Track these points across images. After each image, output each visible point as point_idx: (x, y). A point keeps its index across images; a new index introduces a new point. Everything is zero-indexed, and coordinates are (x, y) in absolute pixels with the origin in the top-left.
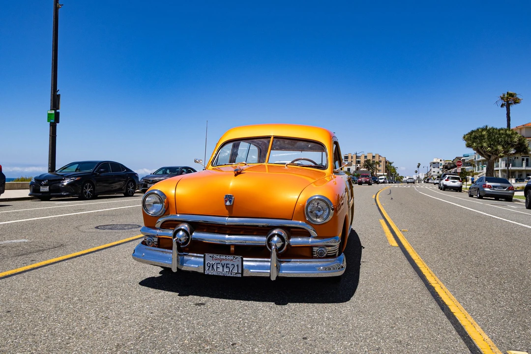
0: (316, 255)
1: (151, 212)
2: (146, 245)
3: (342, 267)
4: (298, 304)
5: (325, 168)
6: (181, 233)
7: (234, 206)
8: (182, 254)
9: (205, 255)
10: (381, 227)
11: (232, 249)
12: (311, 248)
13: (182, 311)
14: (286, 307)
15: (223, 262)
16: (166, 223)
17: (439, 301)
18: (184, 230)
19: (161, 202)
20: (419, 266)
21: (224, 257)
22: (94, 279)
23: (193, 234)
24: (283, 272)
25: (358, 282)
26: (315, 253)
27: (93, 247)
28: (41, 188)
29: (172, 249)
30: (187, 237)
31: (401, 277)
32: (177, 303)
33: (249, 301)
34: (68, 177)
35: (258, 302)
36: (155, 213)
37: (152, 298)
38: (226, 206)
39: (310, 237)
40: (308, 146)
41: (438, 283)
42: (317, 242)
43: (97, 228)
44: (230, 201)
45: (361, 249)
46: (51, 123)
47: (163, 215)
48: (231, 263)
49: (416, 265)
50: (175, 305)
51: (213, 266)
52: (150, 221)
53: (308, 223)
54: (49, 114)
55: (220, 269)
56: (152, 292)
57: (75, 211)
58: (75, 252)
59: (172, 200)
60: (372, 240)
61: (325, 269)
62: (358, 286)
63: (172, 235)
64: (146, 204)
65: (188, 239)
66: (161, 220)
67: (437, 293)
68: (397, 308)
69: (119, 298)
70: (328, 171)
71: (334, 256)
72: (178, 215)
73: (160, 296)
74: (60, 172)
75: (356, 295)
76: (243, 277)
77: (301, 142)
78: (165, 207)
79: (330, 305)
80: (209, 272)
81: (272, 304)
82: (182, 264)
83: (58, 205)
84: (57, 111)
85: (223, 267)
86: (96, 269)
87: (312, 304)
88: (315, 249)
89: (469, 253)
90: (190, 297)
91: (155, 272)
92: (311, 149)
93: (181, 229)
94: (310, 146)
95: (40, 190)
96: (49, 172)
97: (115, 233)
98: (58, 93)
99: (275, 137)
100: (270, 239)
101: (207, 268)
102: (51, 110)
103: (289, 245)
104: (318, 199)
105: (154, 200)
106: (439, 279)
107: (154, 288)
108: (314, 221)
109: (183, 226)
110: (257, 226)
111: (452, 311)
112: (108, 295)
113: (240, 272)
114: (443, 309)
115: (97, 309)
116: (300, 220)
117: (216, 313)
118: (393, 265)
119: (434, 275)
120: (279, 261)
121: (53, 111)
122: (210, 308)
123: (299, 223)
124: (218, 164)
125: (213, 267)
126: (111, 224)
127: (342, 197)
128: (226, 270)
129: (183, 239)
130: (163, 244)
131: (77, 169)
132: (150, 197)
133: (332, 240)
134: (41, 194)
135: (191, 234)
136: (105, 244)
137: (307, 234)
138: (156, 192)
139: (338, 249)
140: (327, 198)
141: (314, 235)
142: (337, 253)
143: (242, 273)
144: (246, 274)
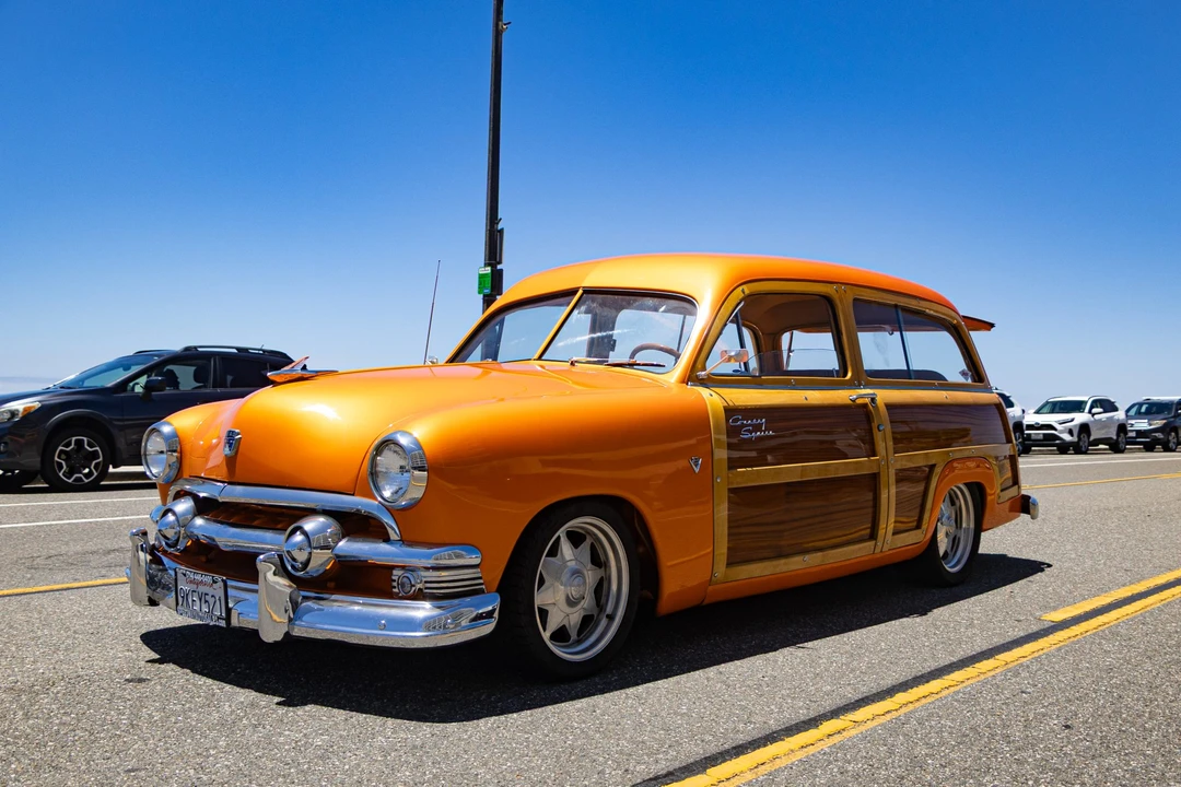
0: (397, 590)
1: (156, 472)
7: (239, 456)
9: (176, 571)
12: (392, 569)
15: (202, 589)
18: (173, 513)
19: (171, 451)
21: (198, 577)
23: (195, 522)
26: (396, 584)
30: (178, 529)
36: (158, 475)
38: (226, 456)
42: (399, 555)
44: (230, 447)
46: (484, 296)
47: (174, 480)
48: (211, 591)
51: (187, 595)
54: (481, 276)
55: (197, 606)
65: (179, 534)
66: (172, 491)
70: (673, 377)
76: (230, 629)
78: (177, 461)
80: (183, 610)
85: (201, 600)
88: (397, 573)
98: (499, 227)
99: (586, 291)
100: (288, 540)
101: (181, 601)
102: (486, 265)
108: (384, 498)
113: (224, 614)
120: (302, 595)
121: (489, 268)
125: (187, 599)
128: (205, 609)
129: (172, 534)
132: (152, 439)
133: (452, 552)
135: (192, 521)
137: (383, 533)
139: (481, 581)
140: (416, 439)
141: (393, 536)
142: (480, 592)
143: (228, 618)
144: (235, 622)
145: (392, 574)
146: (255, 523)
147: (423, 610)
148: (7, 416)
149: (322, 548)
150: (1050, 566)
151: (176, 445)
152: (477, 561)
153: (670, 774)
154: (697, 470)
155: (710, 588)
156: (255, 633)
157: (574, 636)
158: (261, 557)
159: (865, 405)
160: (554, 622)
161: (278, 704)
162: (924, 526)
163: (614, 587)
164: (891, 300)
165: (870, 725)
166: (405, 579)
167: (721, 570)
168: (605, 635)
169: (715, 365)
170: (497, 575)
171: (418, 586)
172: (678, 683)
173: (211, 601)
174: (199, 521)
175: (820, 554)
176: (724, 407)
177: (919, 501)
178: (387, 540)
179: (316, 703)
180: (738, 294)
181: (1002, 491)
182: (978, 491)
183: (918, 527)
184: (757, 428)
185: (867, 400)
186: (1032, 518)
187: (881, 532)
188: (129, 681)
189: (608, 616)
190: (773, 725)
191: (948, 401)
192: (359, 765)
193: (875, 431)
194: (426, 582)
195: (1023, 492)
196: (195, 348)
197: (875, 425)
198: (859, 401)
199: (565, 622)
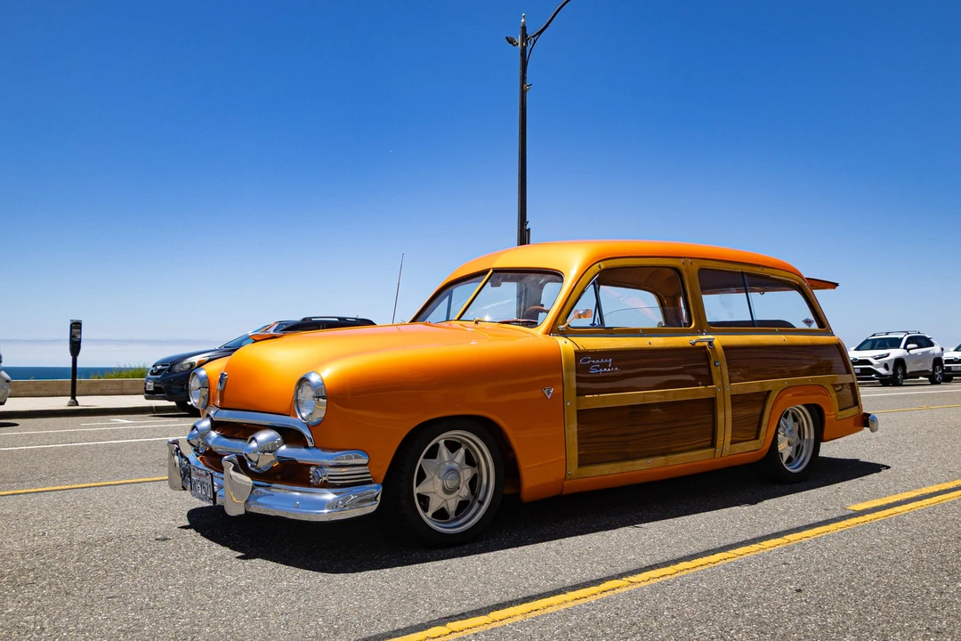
0: (313, 481)
7: (225, 391)
15: (202, 479)
21: (200, 471)
26: (311, 477)
36: (197, 405)
40: (538, 282)
42: (313, 457)
44: (221, 384)
48: (206, 481)
55: (200, 491)
70: (541, 330)
76: (215, 507)
77: (533, 274)
85: (202, 487)
88: (312, 469)
94: (542, 282)
98: (527, 227)
113: (212, 496)
120: (258, 485)
125: (195, 485)
128: (203, 492)
133: (345, 456)
139: (369, 475)
140: (322, 379)
141: (310, 444)
142: (370, 482)
143: (214, 500)
144: (218, 503)
145: (310, 470)
146: (236, 435)
147: (329, 496)
148: (188, 366)
149: (270, 452)
150: (888, 467)
151: (206, 383)
152: (365, 461)
153: (463, 614)
154: (549, 397)
155: (566, 482)
156: (222, 507)
157: (452, 516)
158: (226, 457)
159: (704, 347)
160: (435, 505)
161: (237, 557)
162: (762, 437)
163: (485, 481)
164: (739, 268)
165: (643, 584)
166: (317, 474)
167: (573, 468)
168: (477, 514)
169: (573, 321)
170: (382, 472)
171: (324, 479)
172: (524, 550)
173: (206, 486)
174: (214, 434)
175: (663, 458)
176: (576, 353)
177: (757, 418)
178: (307, 447)
179: (262, 558)
180: (596, 268)
181: (840, 410)
182: (817, 412)
183: (757, 437)
184: (606, 365)
185: (706, 344)
186: (872, 431)
187: (719, 443)
188: (157, 539)
189: (479, 502)
190: (568, 582)
191: (787, 342)
192: (255, 600)
193: (712, 366)
194: (330, 476)
195: (864, 411)
196: (310, 318)
197: (712, 362)
198: (697, 344)
199: (444, 505)
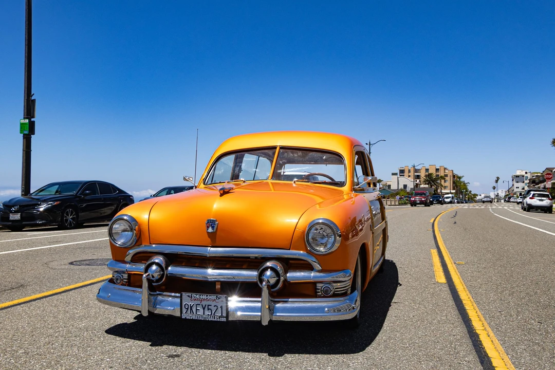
0: (320, 294)
1: (120, 242)
2: (114, 283)
3: (354, 308)
4: (297, 355)
5: (341, 184)
6: (154, 267)
7: (218, 233)
8: (155, 293)
9: (181, 295)
10: (430, 259)
11: (218, 286)
12: (314, 284)
13: (149, 364)
14: (281, 359)
15: (204, 303)
16: (138, 255)
17: (481, 352)
18: (157, 264)
19: (132, 230)
20: (467, 307)
21: (204, 297)
22: (50, 327)
23: (170, 268)
24: (278, 314)
25: (381, 328)
26: (319, 291)
27: (61, 287)
28: (11, 215)
29: (142, 288)
30: (162, 273)
31: (439, 322)
32: (146, 355)
33: (236, 351)
34: (45, 201)
35: (247, 353)
36: (124, 244)
37: (117, 349)
38: (208, 233)
39: (312, 270)
40: (322, 158)
41: (485, 329)
42: (321, 277)
43: (71, 263)
44: (213, 228)
45: (397, 286)
46: (24, 135)
47: (134, 246)
48: (213, 304)
49: (463, 306)
50: (143, 357)
51: (191, 307)
52: (118, 254)
53: (309, 253)
54: (22, 124)
55: (201, 312)
56: (118, 341)
57: (50, 243)
58: (35, 294)
59: (145, 228)
60: (414, 275)
61: (334, 311)
62: (380, 333)
63: (143, 270)
64: (113, 232)
65: (163, 275)
66: (132, 252)
67: (481, 341)
68: (423, 361)
69: (75, 349)
70: (346, 188)
71: (344, 294)
72: (154, 246)
73: (127, 347)
74: (36, 195)
75: (374, 344)
76: (228, 322)
77: (314, 153)
78: (136, 236)
79: (337, 356)
80: (187, 315)
81: (264, 355)
82: (154, 306)
83: (31, 236)
84: (32, 120)
85: (204, 309)
86: (56, 314)
87: (315, 355)
88: (319, 286)
89: (538, 291)
90: (165, 347)
91: (129, 317)
92: (326, 162)
93: (154, 263)
94: (324, 157)
95: (9, 218)
96: (22, 195)
97: (93, 269)
98: (33, 98)
99: (282, 148)
100: (261, 274)
101: (184, 311)
102: (24, 118)
103: (285, 280)
104: (323, 223)
105: (123, 227)
106: (489, 324)
107: (122, 337)
108: (316, 250)
109: (157, 259)
110: (249, 258)
111: (494, 364)
112: (62, 347)
113: (224, 315)
114: (482, 363)
115: (45, 364)
116: (301, 250)
117: (192, 366)
118: (433, 306)
119: (483, 319)
120: (272, 301)
121: (27, 120)
122: (185, 361)
123: (300, 253)
124: (213, 182)
125: (191, 309)
126: (90, 258)
127: (360, 221)
128: (207, 313)
129: (156, 275)
130: (133, 281)
131: (57, 192)
132: (117, 224)
133: (341, 274)
134: (11, 223)
135: (167, 268)
136: (76, 283)
137: (309, 268)
138: (125, 218)
139: (350, 286)
140: (332, 222)
141: (316, 268)
143: (227, 317)
145: (316, 286)
152: (351, 277)
156: (259, 322)
166: (327, 288)
171: (333, 291)
173: (214, 309)
178: (314, 270)
194: (336, 288)
